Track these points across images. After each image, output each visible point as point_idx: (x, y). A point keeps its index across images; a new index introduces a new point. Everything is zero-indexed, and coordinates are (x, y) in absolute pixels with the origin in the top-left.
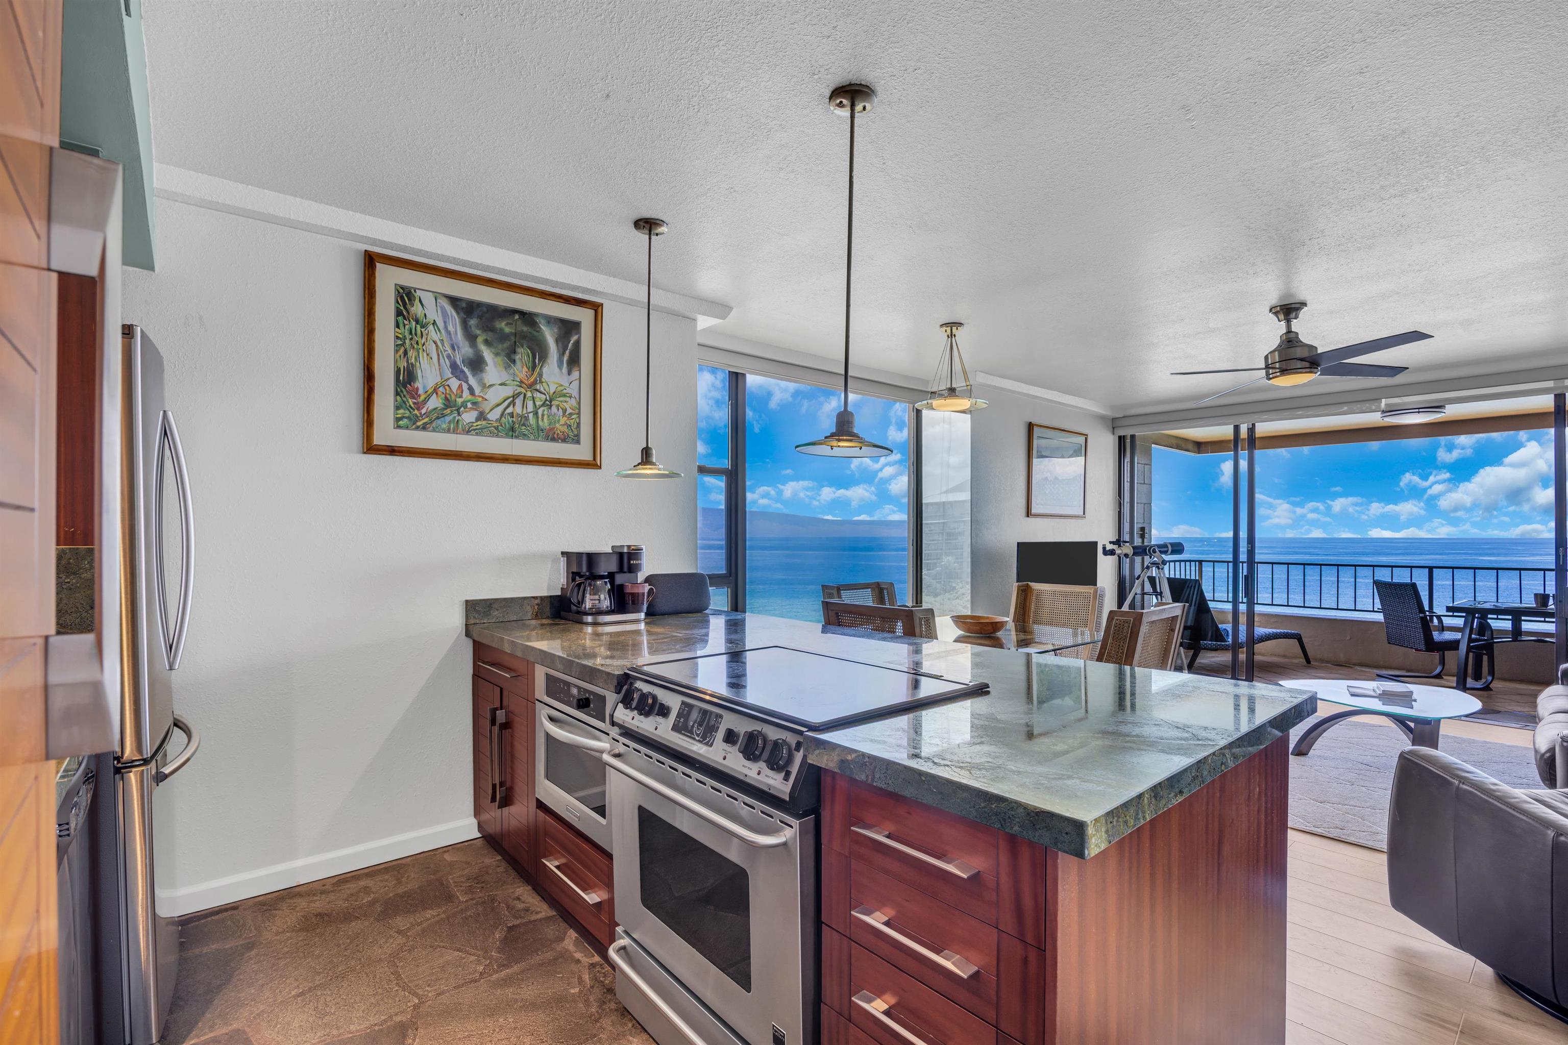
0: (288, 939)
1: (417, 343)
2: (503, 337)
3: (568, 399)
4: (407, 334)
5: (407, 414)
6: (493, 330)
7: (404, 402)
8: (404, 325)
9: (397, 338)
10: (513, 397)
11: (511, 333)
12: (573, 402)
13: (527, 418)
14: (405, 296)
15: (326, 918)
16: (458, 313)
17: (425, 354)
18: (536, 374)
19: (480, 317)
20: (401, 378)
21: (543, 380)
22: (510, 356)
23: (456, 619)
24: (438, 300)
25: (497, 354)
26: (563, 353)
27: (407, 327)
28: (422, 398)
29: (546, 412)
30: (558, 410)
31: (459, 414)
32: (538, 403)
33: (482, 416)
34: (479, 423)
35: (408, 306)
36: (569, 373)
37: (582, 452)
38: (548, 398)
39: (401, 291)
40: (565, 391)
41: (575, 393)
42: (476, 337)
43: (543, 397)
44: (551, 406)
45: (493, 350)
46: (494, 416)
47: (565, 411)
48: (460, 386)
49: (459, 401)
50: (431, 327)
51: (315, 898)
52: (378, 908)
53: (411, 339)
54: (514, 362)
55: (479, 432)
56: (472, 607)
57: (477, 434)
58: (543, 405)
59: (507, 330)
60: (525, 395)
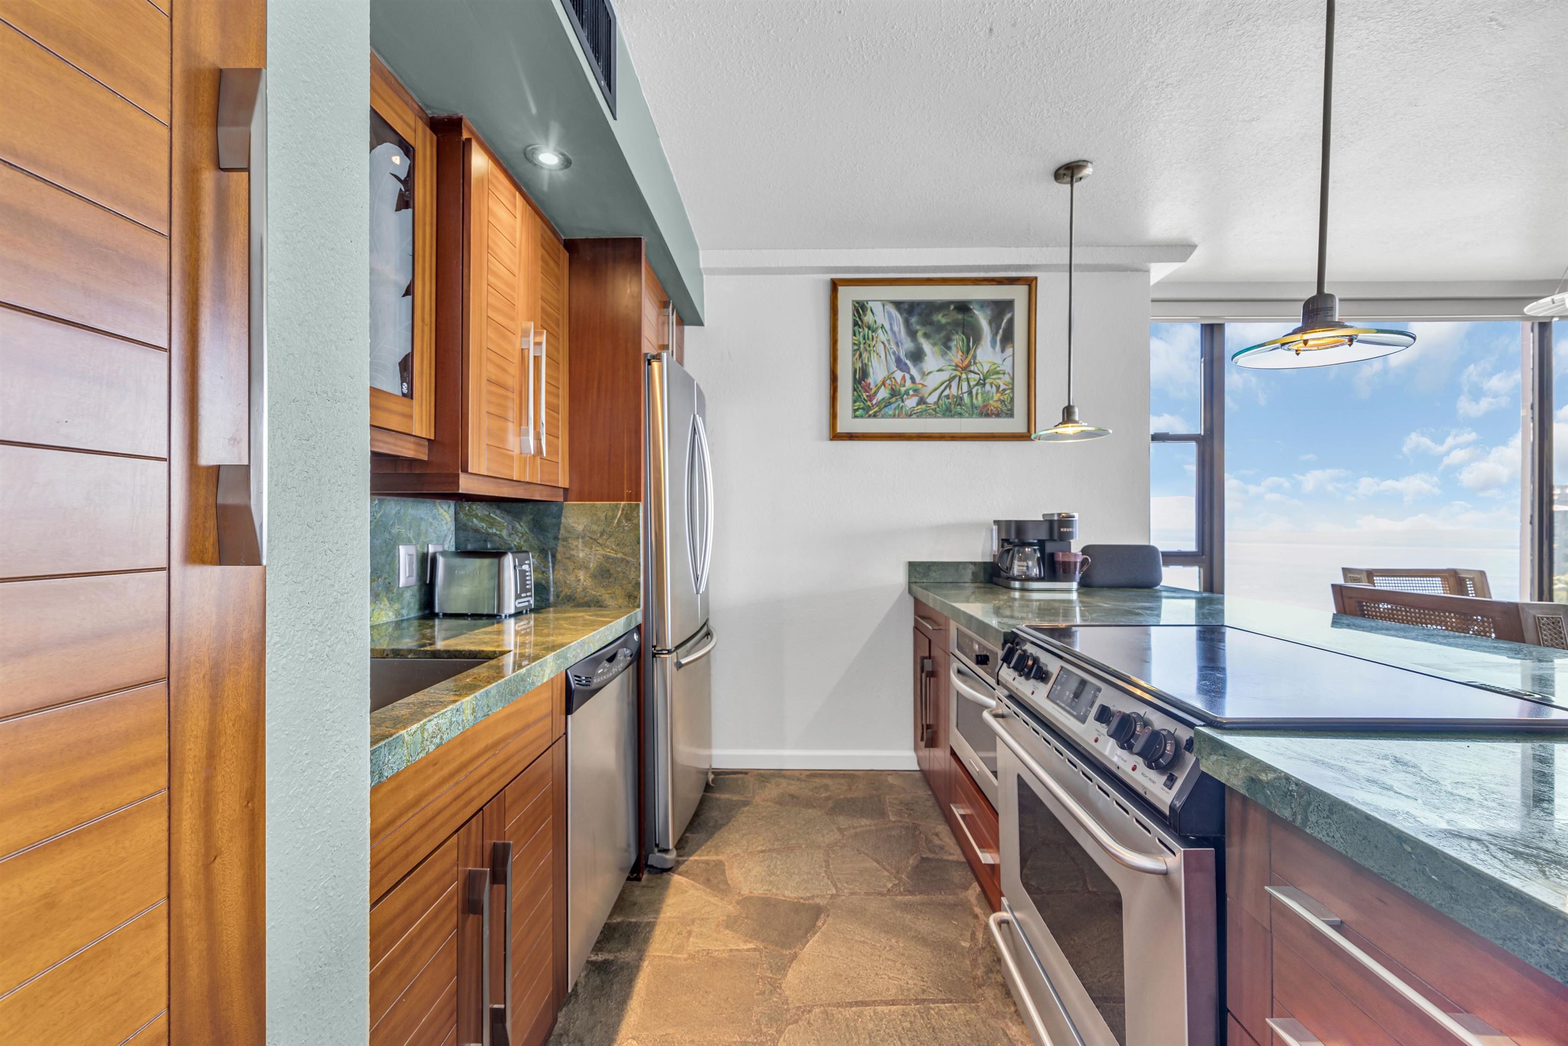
0: (768, 807)
1: (869, 346)
2: (940, 328)
3: (1001, 376)
4: (861, 340)
5: (862, 405)
6: (931, 323)
7: (859, 396)
8: (859, 333)
9: (854, 344)
10: (949, 380)
11: (948, 324)
12: (1007, 378)
13: (962, 399)
14: (860, 308)
15: (795, 799)
16: (901, 314)
17: (875, 354)
18: (970, 356)
19: (920, 315)
20: (857, 377)
21: (977, 361)
22: (946, 345)
23: (900, 578)
24: (886, 307)
25: (934, 344)
26: (997, 333)
27: (862, 334)
28: (873, 391)
29: (980, 391)
30: (992, 387)
31: (903, 401)
32: (972, 383)
33: (922, 401)
34: (919, 407)
35: (862, 317)
36: (1003, 351)
37: (1017, 424)
38: (982, 378)
39: (857, 305)
40: (998, 369)
41: (1008, 370)
42: (916, 332)
43: (977, 377)
44: (984, 385)
45: (931, 341)
46: (931, 400)
47: (998, 387)
48: (904, 378)
49: (903, 389)
50: (880, 331)
51: (792, 782)
52: (830, 804)
53: (865, 343)
54: (949, 348)
55: (920, 415)
56: (913, 566)
57: (918, 417)
58: (977, 384)
59: (943, 321)
60: (960, 378)
